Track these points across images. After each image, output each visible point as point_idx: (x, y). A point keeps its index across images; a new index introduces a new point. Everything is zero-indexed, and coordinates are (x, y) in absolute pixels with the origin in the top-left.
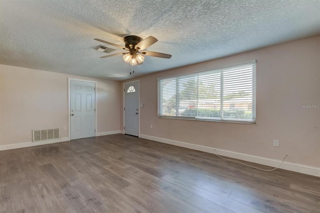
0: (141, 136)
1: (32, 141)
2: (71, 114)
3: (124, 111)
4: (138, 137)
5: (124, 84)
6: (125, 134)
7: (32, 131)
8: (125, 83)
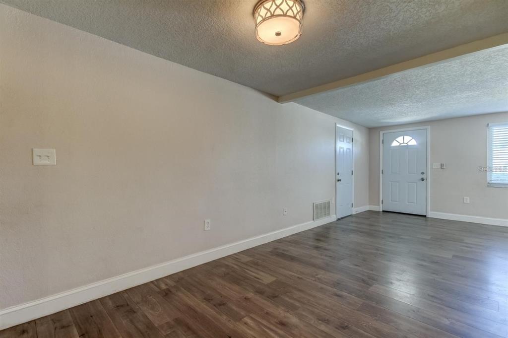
0: (430, 214)
1: (313, 220)
2: (337, 179)
3: (381, 175)
4: (425, 216)
5: (381, 133)
6: (383, 211)
7: (313, 204)
8: (384, 132)
